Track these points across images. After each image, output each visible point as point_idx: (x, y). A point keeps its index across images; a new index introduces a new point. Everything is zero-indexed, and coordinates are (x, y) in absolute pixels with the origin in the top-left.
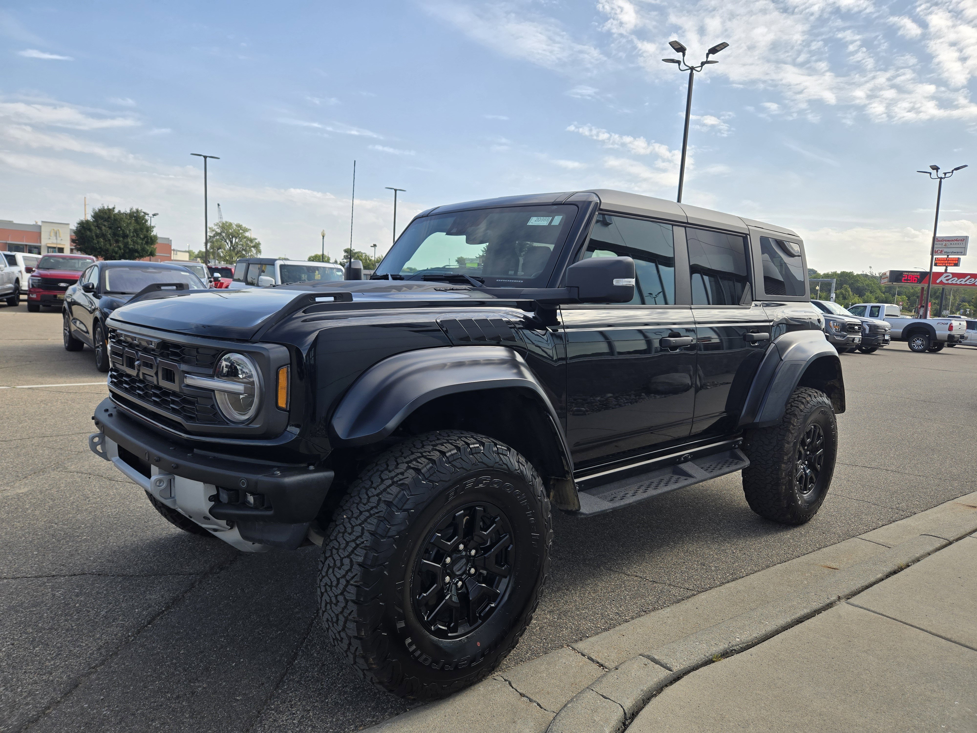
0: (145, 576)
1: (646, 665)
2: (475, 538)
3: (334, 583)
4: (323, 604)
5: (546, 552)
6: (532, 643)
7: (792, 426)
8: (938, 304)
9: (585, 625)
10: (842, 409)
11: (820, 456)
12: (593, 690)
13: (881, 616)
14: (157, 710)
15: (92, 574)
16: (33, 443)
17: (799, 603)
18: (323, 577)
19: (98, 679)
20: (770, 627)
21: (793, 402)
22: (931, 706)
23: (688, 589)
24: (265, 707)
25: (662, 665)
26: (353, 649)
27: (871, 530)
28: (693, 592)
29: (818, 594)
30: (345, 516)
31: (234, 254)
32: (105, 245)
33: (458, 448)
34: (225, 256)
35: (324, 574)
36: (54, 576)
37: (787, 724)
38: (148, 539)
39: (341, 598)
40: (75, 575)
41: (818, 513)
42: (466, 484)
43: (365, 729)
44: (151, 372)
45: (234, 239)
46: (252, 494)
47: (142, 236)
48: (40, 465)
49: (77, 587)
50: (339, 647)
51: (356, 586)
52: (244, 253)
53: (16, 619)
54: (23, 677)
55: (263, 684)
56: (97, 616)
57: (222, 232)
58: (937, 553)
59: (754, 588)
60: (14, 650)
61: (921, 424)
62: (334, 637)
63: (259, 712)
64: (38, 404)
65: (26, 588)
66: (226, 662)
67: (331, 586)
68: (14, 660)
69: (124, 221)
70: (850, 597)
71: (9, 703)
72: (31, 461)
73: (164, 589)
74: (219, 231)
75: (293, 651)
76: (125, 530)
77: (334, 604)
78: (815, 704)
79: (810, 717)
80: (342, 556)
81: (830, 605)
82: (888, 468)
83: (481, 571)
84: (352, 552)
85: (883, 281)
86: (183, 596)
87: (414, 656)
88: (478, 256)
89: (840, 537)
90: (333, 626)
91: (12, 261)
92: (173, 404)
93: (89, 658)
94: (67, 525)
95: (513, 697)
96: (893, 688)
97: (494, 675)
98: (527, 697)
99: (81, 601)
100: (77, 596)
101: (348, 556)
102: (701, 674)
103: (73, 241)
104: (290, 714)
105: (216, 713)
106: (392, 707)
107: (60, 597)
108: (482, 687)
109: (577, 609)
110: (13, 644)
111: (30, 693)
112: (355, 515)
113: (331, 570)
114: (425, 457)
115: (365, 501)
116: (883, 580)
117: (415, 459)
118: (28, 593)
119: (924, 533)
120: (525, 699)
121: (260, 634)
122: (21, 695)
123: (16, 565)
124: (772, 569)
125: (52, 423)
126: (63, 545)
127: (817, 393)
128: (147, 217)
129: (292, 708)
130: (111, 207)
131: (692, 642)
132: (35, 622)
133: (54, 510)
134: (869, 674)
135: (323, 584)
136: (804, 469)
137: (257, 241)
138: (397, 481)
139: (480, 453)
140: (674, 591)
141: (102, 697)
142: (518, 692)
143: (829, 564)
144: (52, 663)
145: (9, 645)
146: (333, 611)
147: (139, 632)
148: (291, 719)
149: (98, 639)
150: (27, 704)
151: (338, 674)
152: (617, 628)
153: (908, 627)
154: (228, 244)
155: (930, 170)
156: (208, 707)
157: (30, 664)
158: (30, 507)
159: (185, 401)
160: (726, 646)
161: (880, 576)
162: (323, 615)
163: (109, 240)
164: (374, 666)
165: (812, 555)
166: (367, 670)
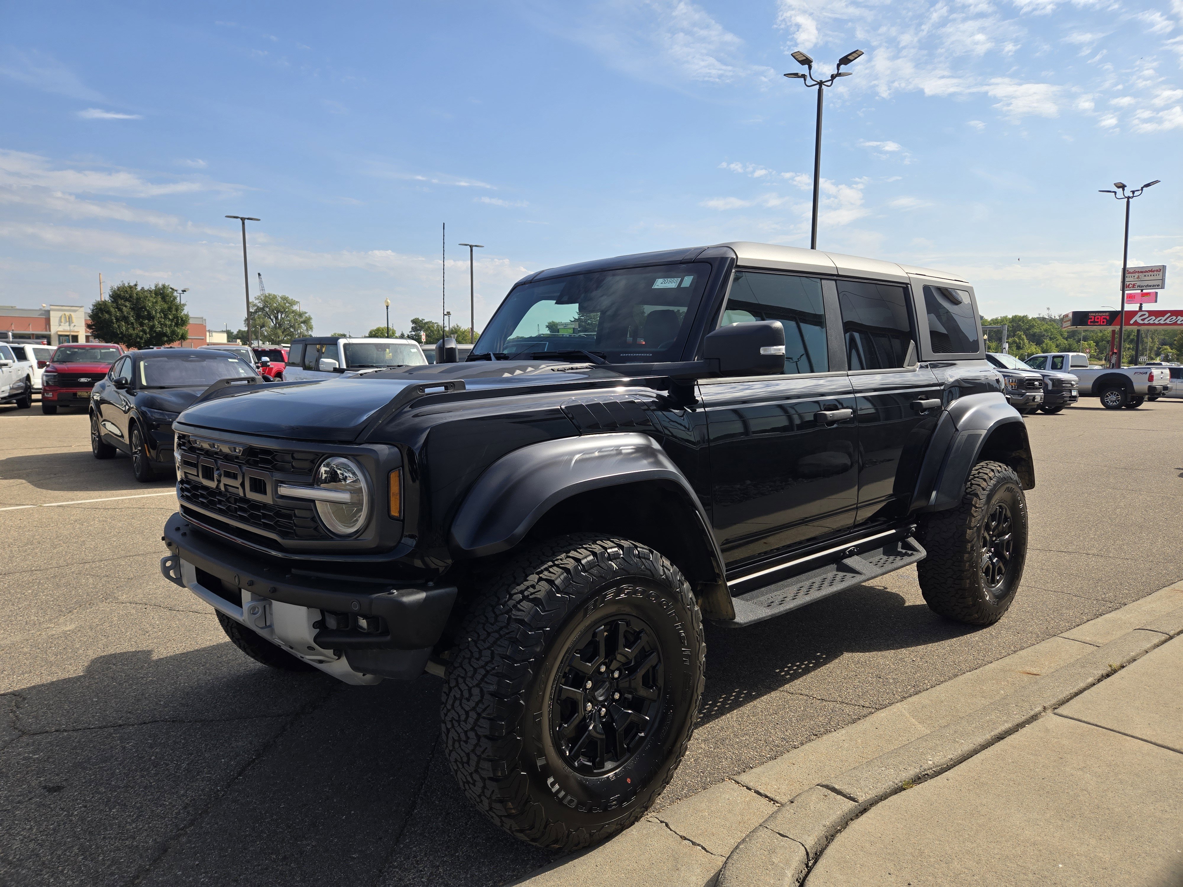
0: (227, 720)
1: (826, 796)
2: (619, 657)
3: (463, 717)
4: (450, 742)
5: (700, 669)
6: (687, 778)
7: (973, 508)
8: (1133, 349)
9: (747, 754)
10: (1031, 484)
11: (1008, 541)
12: (766, 827)
13: (1096, 727)
14: (262, 874)
15: (165, 721)
16: (73, 570)
17: (998, 717)
18: (448, 711)
19: (189, 842)
20: (967, 746)
21: (972, 479)
22: (1163, 829)
23: (863, 707)
24: (387, 865)
25: (844, 796)
26: (488, 793)
27: (1074, 627)
28: (870, 710)
29: (1019, 705)
30: (469, 639)
31: (280, 332)
32: (127, 329)
33: (594, 554)
34: (270, 335)
35: (449, 707)
36: (120, 726)
37: (997, 857)
38: (224, 678)
39: (471, 734)
40: (145, 723)
41: (1009, 610)
42: (606, 595)
43: (505, 884)
44: (237, 483)
45: (279, 315)
46: (365, 617)
47: (170, 317)
48: (85, 596)
49: (150, 737)
50: (471, 792)
51: (489, 719)
52: (292, 330)
53: (85, 778)
54: (102, 843)
55: (380, 838)
56: (178, 769)
57: (264, 307)
58: (1156, 650)
59: (942, 702)
60: (88, 813)
61: (1124, 497)
62: (465, 780)
63: (380, 871)
64: (72, 524)
65: (91, 741)
66: (335, 816)
67: (459, 721)
68: (89, 824)
69: (149, 300)
70: (1057, 706)
71: (91, 874)
72: (73, 592)
73: (251, 734)
74: (261, 305)
75: (410, 799)
76: (196, 668)
77: (464, 741)
78: (1027, 832)
79: (1023, 848)
80: (471, 685)
81: (1034, 718)
82: (1089, 552)
83: (626, 695)
84: (482, 679)
85: (1065, 325)
86: (274, 741)
87: (558, 797)
88: (573, 320)
89: (1038, 636)
90: (463, 767)
91: (21, 355)
92: (264, 518)
93: (176, 818)
94: (127, 665)
95: (673, 842)
96: (1117, 810)
97: (648, 817)
98: (689, 840)
99: (157, 753)
100: (151, 747)
101: (478, 685)
102: (891, 804)
103: (89, 326)
104: (417, 872)
105: (331, 874)
106: (533, 858)
107: (131, 750)
108: (635, 830)
109: (736, 736)
110: (85, 807)
111: (114, 862)
112: (482, 638)
113: (457, 703)
114: (558, 566)
115: (492, 620)
116: (1094, 684)
117: (546, 569)
118: (94, 747)
119: (1138, 628)
120: (687, 842)
121: (369, 781)
122: (104, 864)
123: (75, 715)
124: (961, 678)
125: (92, 547)
126: (126, 689)
127: (1000, 466)
128: (175, 294)
129: (418, 864)
130: (132, 284)
131: (876, 768)
132: (107, 780)
133: (109, 648)
134: (1088, 795)
135: (448, 719)
136: (990, 558)
137: (307, 315)
138: (528, 596)
139: (619, 558)
140: (847, 709)
141: (197, 863)
142: (678, 835)
143: (1028, 669)
144: (134, 826)
145: (81, 807)
146: (462, 750)
147: (229, 786)
148: (418, 876)
149: (183, 795)
150: (112, 874)
151: (466, 824)
152: (785, 756)
153: (1128, 738)
154: (272, 320)
155: (1115, 189)
156: (321, 868)
157: (109, 828)
158: (81, 646)
159: (278, 514)
160: (918, 771)
161: (1090, 680)
162: (450, 755)
163: (132, 323)
164: (513, 811)
165: (1007, 660)
166: (505, 816)
